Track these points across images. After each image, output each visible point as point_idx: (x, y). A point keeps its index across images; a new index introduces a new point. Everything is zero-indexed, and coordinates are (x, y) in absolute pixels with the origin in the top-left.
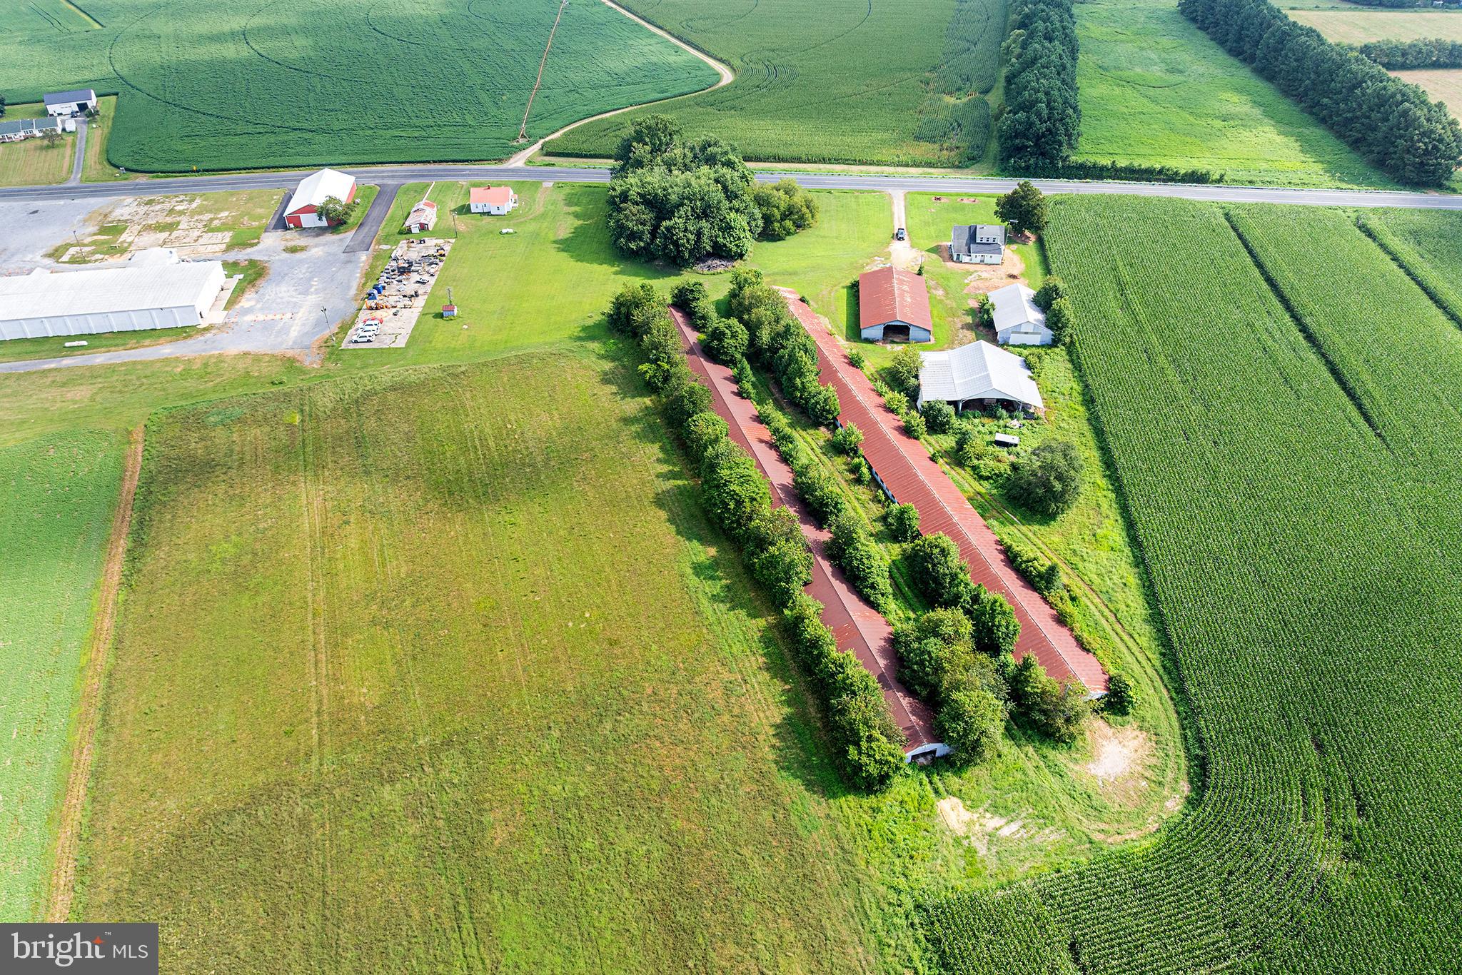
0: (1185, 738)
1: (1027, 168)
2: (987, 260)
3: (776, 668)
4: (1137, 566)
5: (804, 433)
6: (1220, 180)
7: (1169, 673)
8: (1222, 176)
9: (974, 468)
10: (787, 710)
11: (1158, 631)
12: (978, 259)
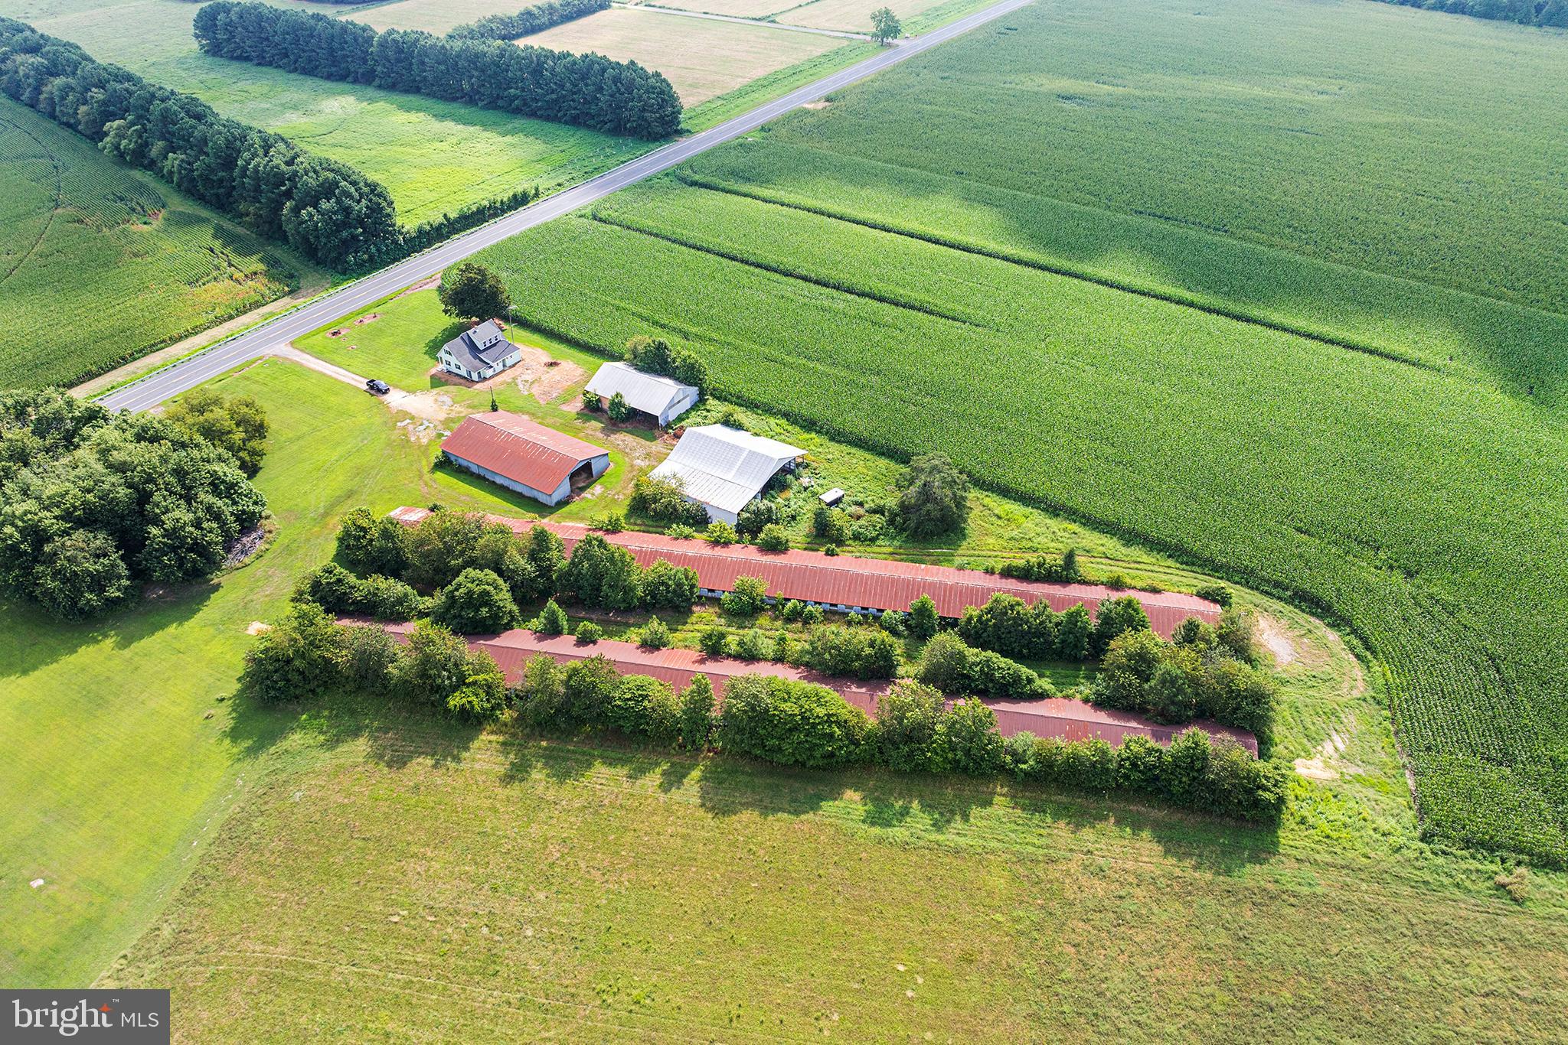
0: (1267, 593)
1: (371, 258)
2: (509, 363)
3: (1080, 818)
4: (1058, 515)
5: (688, 627)
6: (537, 195)
7: (1193, 564)
8: (537, 189)
9: (856, 537)
10: (1146, 834)
11: (1143, 544)
12: (500, 367)
